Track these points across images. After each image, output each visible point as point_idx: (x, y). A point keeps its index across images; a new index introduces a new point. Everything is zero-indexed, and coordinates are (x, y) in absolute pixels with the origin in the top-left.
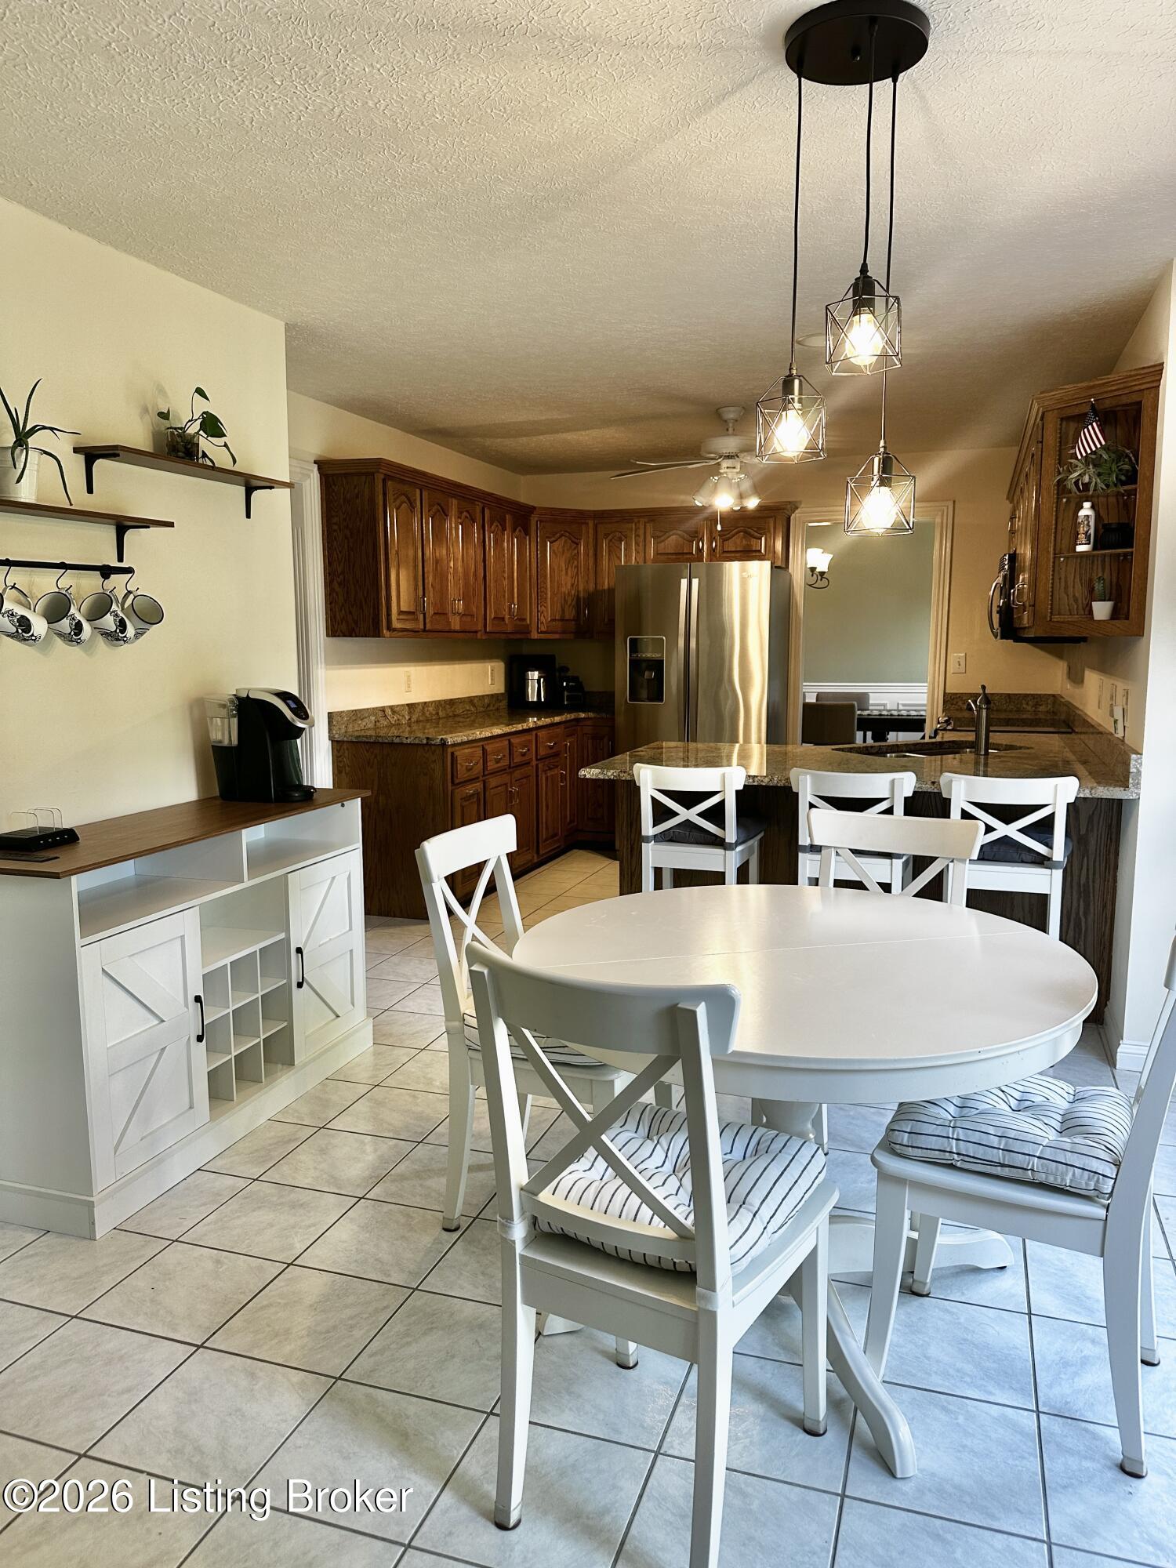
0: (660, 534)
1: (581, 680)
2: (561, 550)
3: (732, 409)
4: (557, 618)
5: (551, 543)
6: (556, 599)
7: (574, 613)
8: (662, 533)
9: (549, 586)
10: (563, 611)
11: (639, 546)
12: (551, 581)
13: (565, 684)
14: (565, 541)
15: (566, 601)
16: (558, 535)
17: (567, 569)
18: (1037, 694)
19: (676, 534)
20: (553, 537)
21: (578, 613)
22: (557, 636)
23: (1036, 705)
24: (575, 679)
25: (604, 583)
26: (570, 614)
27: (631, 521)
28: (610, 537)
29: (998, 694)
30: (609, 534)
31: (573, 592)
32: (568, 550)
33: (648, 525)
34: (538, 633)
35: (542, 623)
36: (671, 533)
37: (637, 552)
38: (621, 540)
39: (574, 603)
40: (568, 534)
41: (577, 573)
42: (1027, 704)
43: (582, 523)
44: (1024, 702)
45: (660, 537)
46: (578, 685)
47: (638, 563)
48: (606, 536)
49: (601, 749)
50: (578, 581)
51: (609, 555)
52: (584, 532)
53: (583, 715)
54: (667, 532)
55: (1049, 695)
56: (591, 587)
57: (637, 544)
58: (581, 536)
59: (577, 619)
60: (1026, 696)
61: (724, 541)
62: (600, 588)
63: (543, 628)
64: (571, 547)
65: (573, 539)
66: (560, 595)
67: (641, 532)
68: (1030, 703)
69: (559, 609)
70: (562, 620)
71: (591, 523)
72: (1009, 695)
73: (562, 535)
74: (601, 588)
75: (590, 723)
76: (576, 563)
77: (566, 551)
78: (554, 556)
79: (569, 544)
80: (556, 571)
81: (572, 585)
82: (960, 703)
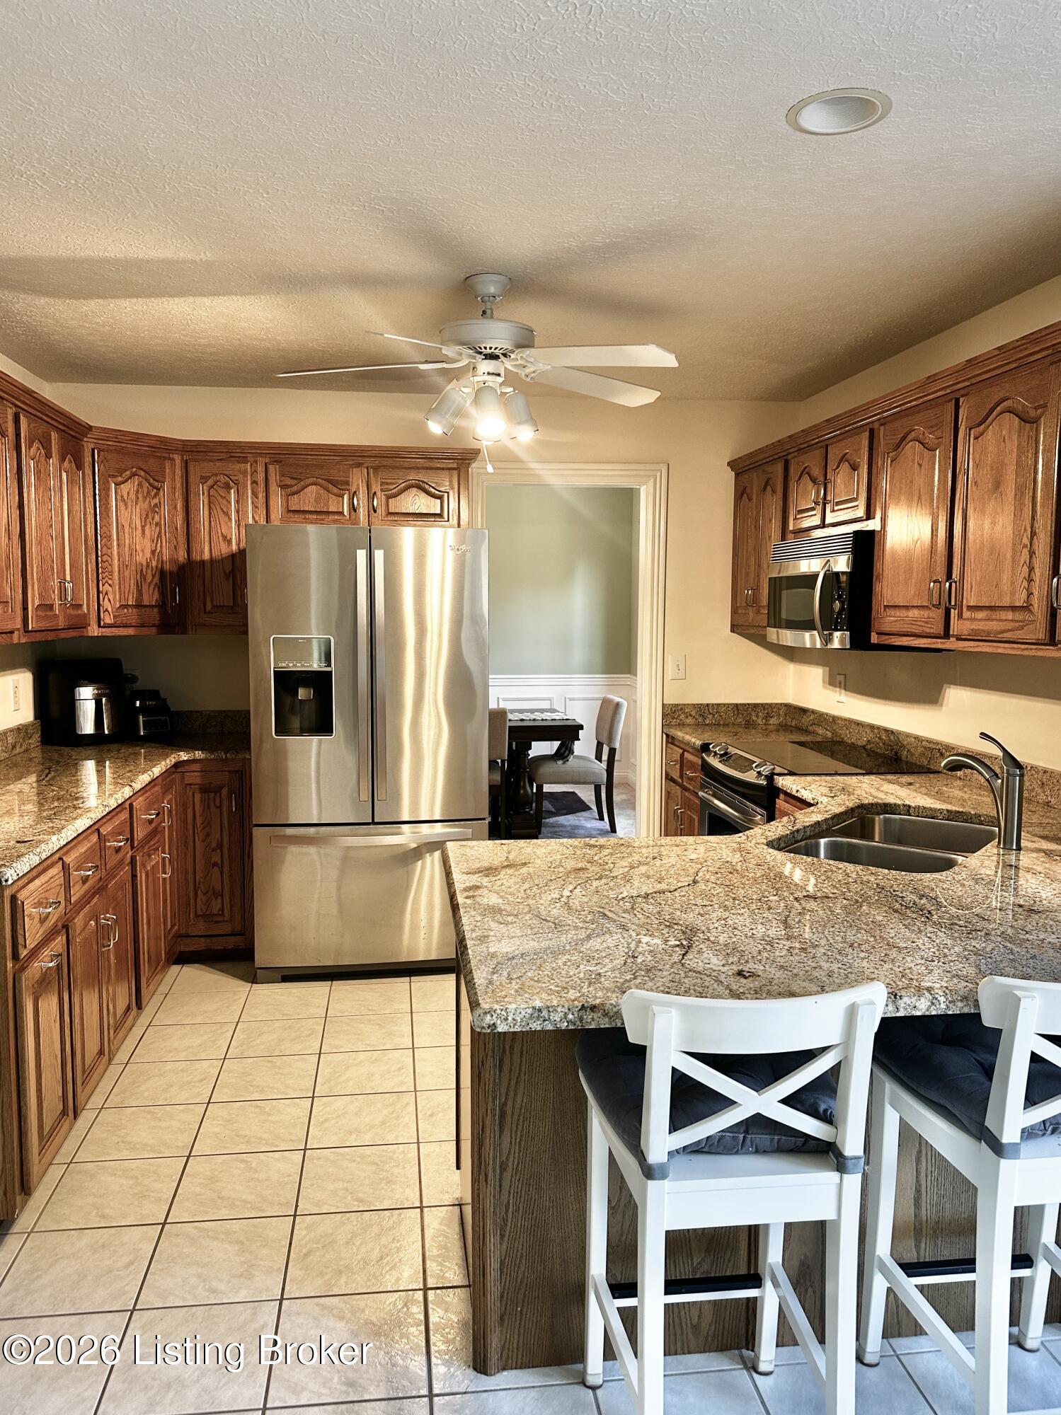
0: (289, 482)
1: (163, 695)
2: (134, 497)
3: (496, 278)
4: (130, 603)
5: (116, 484)
6: (127, 573)
7: (156, 595)
8: (296, 482)
9: (115, 553)
10: (140, 592)
11: (257, 498)
12: (118, 545)
13: (138, 704)
14: (140, 485)
15: (143, 577)
16: (128, 473)
17: (143, 527)
18: (767, 704)
19: (316, 484)
20: (118, 474)
21: (163, 594)
22: (130, 631)
23: (768, 717)
24: (154, 694)
25: (202, 552)
26: (151, 597)
27: (244, 460)
28: (210, 482)
29: (724, 705)
30: (208, 478)
31: (154, 564)
32: (145, 498)
33: (271, 467)
34: (99, 626)
35: (107, 610)
36: (308, 481)
37: (255, 507)
38: (228, 487)
39: (156, 580)
40: (142, 473)
41: (160, 533)
42: (757, 716)
43: (165, 458)
44: (753, 713)
45: (291, 486)
46: (157, 703)
47: (256, 522)
48: (204, 479)
49: (217, 807)
50: (161, 547)
51: (210, 508)
52: (167, 471)
53: (184, 756)
54: (300, 480)
55: (781, 704)
56: (182, 556)
57: (255, 494)
58: (164, 476)
59: (162, 606)
60: (756, 706)
61: (389, 497)
62: (196, 557)
63: (108, 619)
64: (148, 492)
65: (152, 481)
66: (133, 568)
67: (261, 477)
68: (760, 714)
69: (133, 587)
70: (139, 606)
71: (178, 459)
72: (737, 705)
73: (134, 475)
74: (199, 558)
75: (197, 767)
76: (157, 517)
77: (141, 499)
78: (123, 508)
79: (145, 490)
80: (126, 530)
81: (153, 552)
82: (682, 717)
